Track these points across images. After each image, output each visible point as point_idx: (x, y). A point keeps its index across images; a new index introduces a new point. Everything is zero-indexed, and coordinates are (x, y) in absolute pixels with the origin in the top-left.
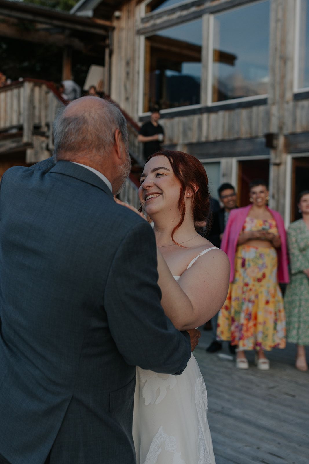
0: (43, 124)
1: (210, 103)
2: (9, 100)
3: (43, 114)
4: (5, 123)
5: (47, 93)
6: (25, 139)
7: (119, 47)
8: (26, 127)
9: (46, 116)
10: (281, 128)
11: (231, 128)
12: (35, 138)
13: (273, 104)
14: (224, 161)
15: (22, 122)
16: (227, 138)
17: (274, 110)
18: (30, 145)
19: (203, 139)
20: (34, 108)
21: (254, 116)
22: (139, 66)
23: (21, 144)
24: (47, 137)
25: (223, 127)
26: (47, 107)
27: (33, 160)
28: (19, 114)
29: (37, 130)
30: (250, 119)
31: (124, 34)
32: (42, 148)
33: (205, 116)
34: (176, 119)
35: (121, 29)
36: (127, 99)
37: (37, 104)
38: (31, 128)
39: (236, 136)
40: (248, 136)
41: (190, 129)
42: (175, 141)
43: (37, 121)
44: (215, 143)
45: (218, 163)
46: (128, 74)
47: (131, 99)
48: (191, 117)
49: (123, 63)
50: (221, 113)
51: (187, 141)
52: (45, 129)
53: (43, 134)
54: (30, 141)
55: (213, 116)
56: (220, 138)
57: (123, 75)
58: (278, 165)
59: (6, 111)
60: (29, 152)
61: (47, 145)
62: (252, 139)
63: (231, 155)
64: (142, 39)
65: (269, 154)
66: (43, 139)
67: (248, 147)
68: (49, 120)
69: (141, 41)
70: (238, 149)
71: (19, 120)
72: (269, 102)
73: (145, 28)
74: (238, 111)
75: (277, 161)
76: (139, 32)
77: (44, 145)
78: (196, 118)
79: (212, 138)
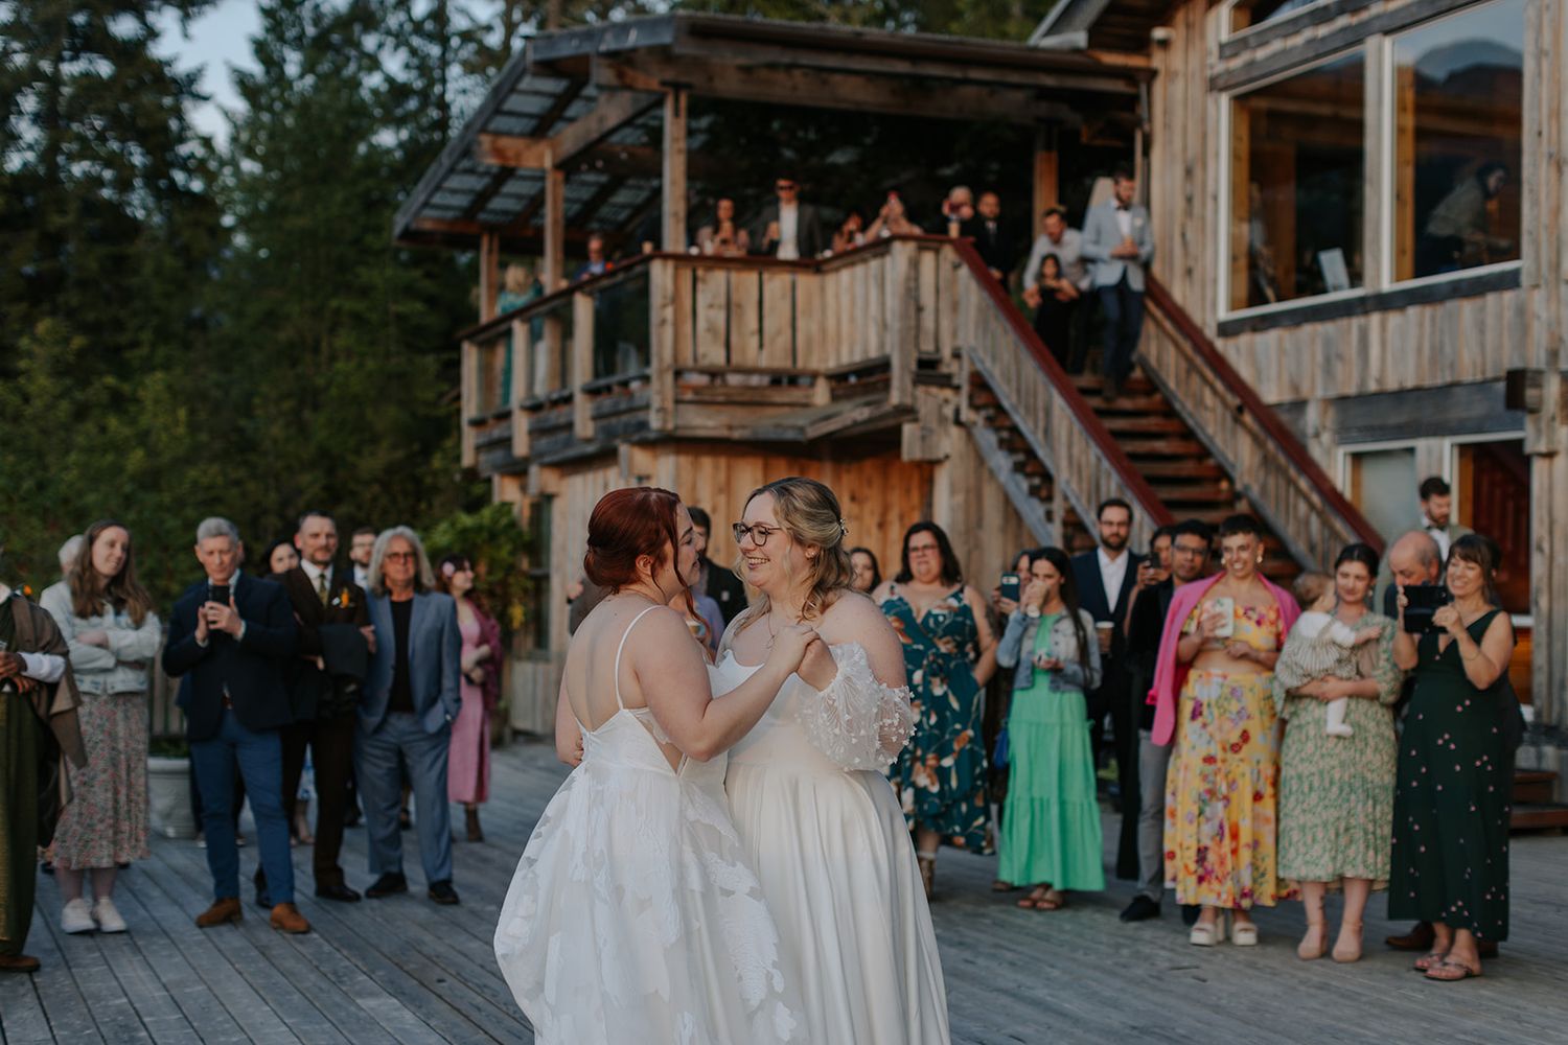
0: (946, 353)
1: (1387, 285)
2: (859, 290)
3: (945, 324)
4: (851, 352)
5: (956, 267)
6: (895, 397)
7: (1167, 126)
8: (896, 363)
9: (955, 334)
10: (1554, 355)
11: (1437, 352)
12: (920, 391)
13: (1536, 286)
14: (1421, 444)
15: (888, 350)
16: (1427, 383)
17: (1538, 301)
18: (908, 412)
19: (1373, 387)
20: (919, 309)
21: (1490, 321)
22: (1217, 181)
23: (887, 408)
24: (957, 388)
25: (1419, 350)
26: (955, 307)
27: (918, 455)
28: (884, 326)
29: (928, 370)
30: (1481, 328)
31: (1178, 88)
32: (942, 420)
33: (1375, 319)
34: (1307, 329)
35: (1172, 76)
36: (1189, 272)
37: (927, 297)
38: (913, 366)
39: (1448, 379)
40: (1479, 377)
41: (1340, 357)
42: (1305, 392)
43: (928, 346)
44: (1401, 394)
45: (1411, 451)
46: (1189, 200)
47: (1197, 275)
48: (1343, 323)
49: (1179, 171)
50: (1413, 311)
51: (1332, 393)
52: (949, 366)
53: (946, 381)
54: (908, 401)
55: (1394, 319)
56: (1410, 383)
57: (1180, 204)
58: (1550, 455)
59: (852, 319)
60: (908, 430)
61: (957, 412)
62: (1483, 385)
63: (1438, 430)
64: (1224, 100)
65: (1521, 428)
66: (948, 393)
67: (1478, 409)
68: (960, 342)
69: (1222, 108)
70: (1456, 414)
71: (882, 345)
72: (1525, 280)
73: (1229, 72)
74: (1451, 305)
75: (1543, 448)
76: (1214, 85)
77: (949, 411)
78: (1355, 322)
79: (1392, 384)
